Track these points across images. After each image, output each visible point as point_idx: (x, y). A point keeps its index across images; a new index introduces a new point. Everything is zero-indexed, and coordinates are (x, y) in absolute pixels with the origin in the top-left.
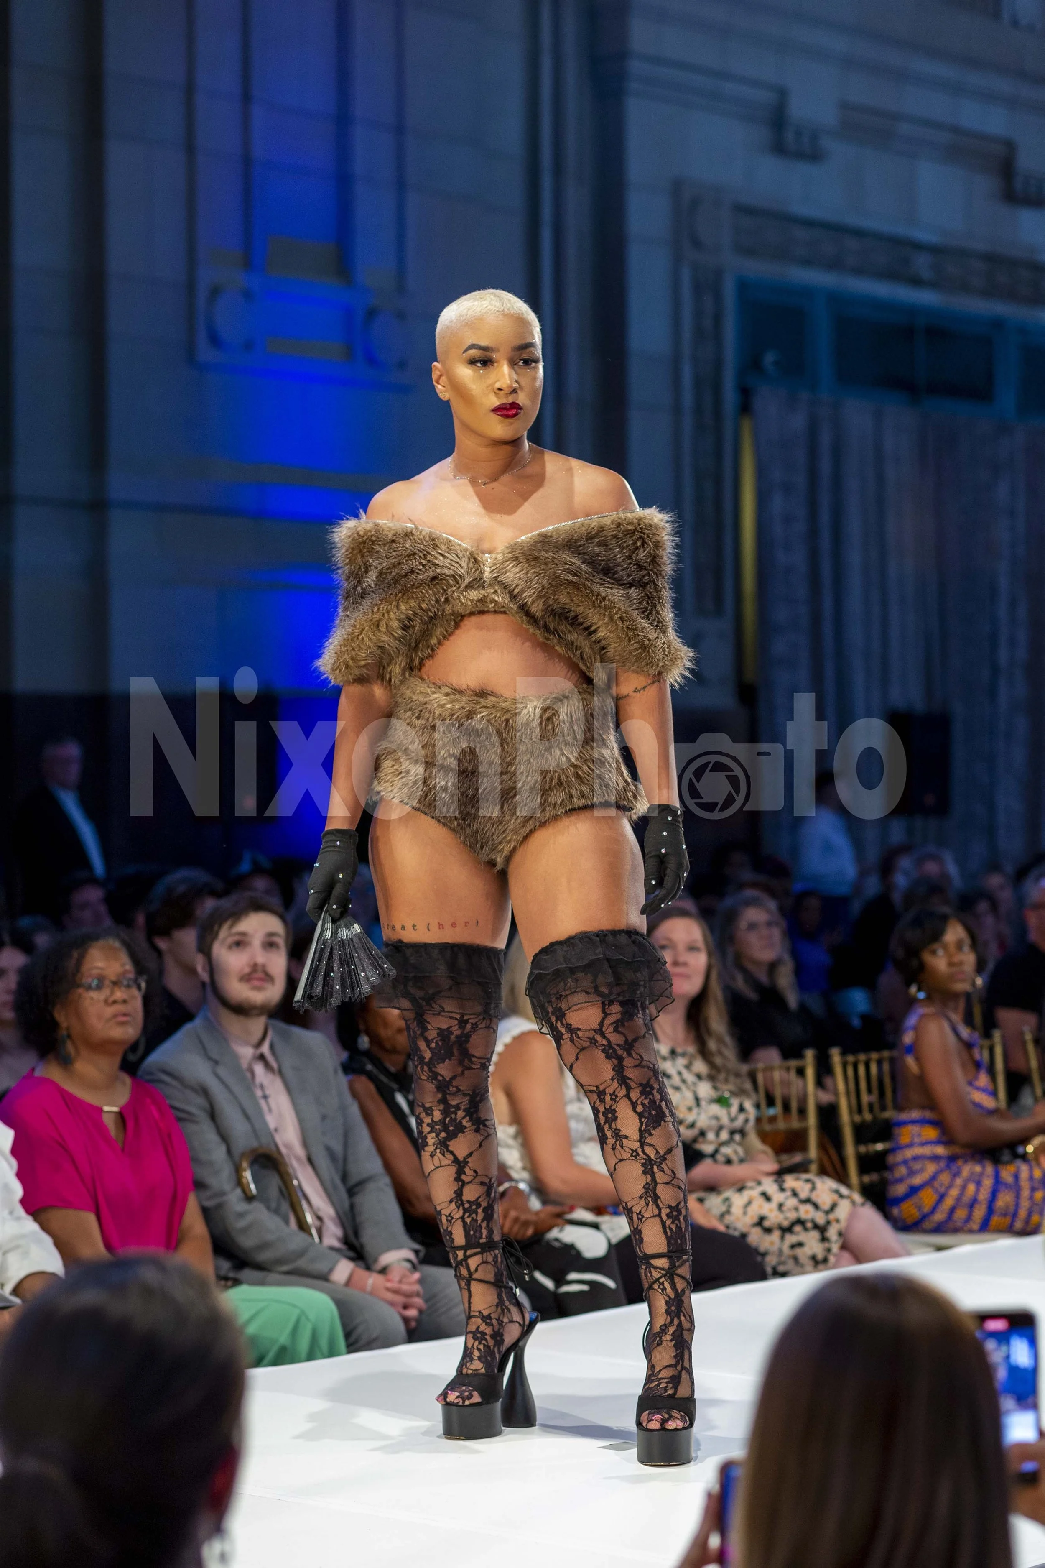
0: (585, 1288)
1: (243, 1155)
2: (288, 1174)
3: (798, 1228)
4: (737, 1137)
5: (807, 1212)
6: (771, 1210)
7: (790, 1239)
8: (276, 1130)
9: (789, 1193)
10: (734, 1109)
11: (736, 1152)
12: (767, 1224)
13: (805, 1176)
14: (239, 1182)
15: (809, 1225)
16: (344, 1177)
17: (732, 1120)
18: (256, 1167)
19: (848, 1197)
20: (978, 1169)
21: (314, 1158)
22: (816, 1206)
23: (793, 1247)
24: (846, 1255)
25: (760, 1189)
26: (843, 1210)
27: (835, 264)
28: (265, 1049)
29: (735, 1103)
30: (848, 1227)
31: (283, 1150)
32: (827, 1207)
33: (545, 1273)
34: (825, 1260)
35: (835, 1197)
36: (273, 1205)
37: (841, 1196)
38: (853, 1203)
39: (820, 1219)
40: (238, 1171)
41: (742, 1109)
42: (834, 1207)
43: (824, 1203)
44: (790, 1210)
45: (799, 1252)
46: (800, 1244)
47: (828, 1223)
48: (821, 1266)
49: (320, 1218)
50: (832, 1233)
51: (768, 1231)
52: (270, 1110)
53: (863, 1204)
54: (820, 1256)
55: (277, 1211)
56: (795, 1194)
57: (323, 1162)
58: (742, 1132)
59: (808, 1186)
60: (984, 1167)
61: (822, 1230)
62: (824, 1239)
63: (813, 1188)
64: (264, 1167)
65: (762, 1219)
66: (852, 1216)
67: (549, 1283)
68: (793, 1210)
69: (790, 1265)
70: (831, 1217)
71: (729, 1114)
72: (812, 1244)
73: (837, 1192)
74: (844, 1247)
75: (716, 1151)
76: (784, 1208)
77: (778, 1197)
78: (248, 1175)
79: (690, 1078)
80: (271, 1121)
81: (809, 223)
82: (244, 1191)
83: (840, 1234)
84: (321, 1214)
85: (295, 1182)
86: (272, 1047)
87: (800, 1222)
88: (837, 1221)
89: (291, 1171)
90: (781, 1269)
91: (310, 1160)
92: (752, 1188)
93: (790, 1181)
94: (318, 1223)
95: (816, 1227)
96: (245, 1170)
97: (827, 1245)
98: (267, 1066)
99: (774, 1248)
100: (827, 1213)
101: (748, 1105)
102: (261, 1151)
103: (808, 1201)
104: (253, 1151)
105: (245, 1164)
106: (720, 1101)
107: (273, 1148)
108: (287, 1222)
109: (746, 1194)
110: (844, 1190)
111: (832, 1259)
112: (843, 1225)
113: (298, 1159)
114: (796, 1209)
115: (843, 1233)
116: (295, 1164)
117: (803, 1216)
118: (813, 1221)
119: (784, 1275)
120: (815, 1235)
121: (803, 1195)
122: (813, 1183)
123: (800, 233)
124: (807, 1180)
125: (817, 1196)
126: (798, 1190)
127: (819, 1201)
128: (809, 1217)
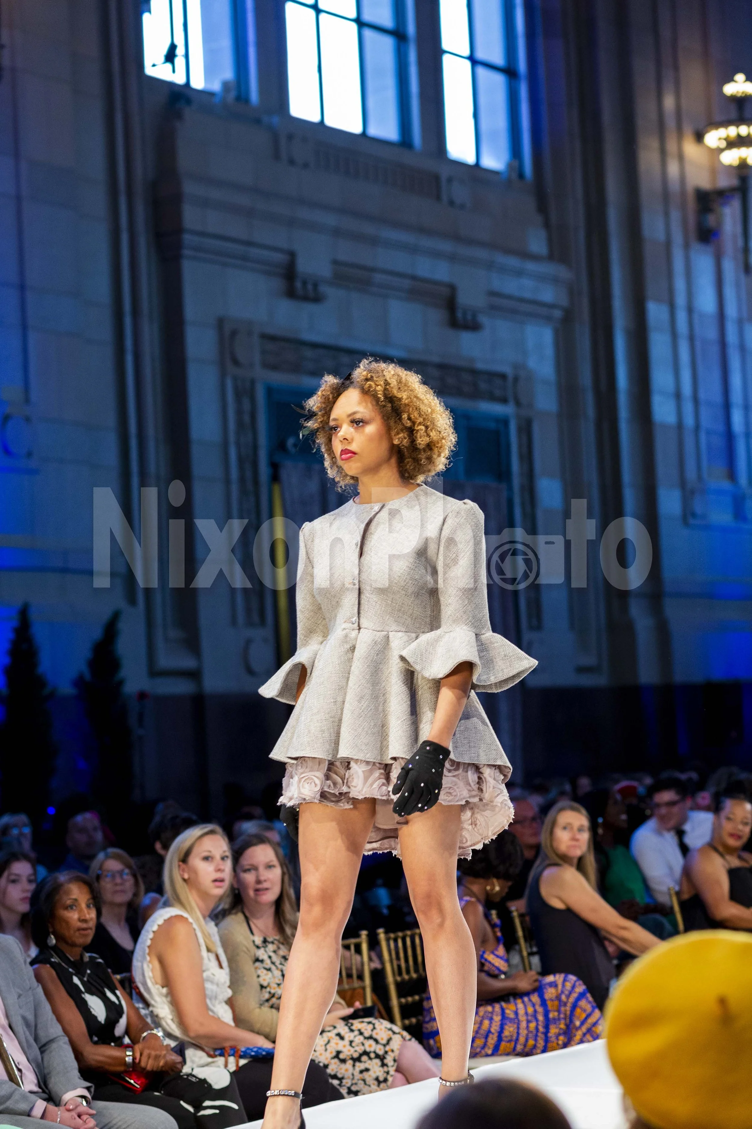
0: (217, 1111)
3: (364, 1058)
5: (370, 1046)
6: (344, 1046)
7: (360, 1066)
9: (356, 1033)
12: (342, 1056)
13: (367, 1020)
15: (372, 1055)
16: (36, 1039)
19: (399, 1033)
20: (489, 1008)
21: (14, 1027)
22: (376, 1041)
23: (361, 1072)
24: (399, 1076)
25: (335, 1031)
26: (396, 1043)
30: (400, 1054)
32: (384, 1042)
33: (186, 1102)
34: (386, 1080)
35: (390, 1033)
37: (394, 1033)
38: (404, 1038)
39: (380, 1051)
42: (389, 1041)
43: (382, 1039)
44: (358, 1045)
45: (366, 1075)
46: (367, 1070)
48: (382, 1085)
49: (21, 1070)
50: (389, 1060)
51: (343, 1061)
53: (409, 1039)
54: (381, 1079)
56: (361, 1033)
57: (20, 1027)
59: (370, 1027)
60: (493, 1007)
61: (382, 1058)
62: (383, 1065)
63: (374, 1028)
65: (338, 1053)
66: (402, 1047)
67: (191, 1109)
68: (360, 1045)
69: (361, 1085)
70: (388, 1048)
72: (376, 1069)
73: (390, 1029)
74: (397, 1070)
76: (353, 1044)
77: (349, 1036)
81: (314, 346)
83: (395, 1061)
84: (21, 1067)
87: (366, 1053)
88: (392, 1051)
90: (354, 1088)
91: (11, 1027)
93: (357, 1024)
95: (377, 1056)
97: (386, 1069)
99: (349, 1074)
100: (384, 1045)
103: (371, 1037)
110: (396, 1029)
111: (390, 1079)
112: (396, 1053)
113: (3, 1027)
114: (363, 1044)
115: (397, 1059)
117: (368, 1049)
118: (375, 1052)
119: (356, 1093)
120: (378, 1061)
121: (367, 1034)
122: (374, 1024)
123: (309, 353)
124: (369, 1023)
125: (377, 1034)
126: (363, 1030)
127: (378, 1037)
128: (372, 1049)
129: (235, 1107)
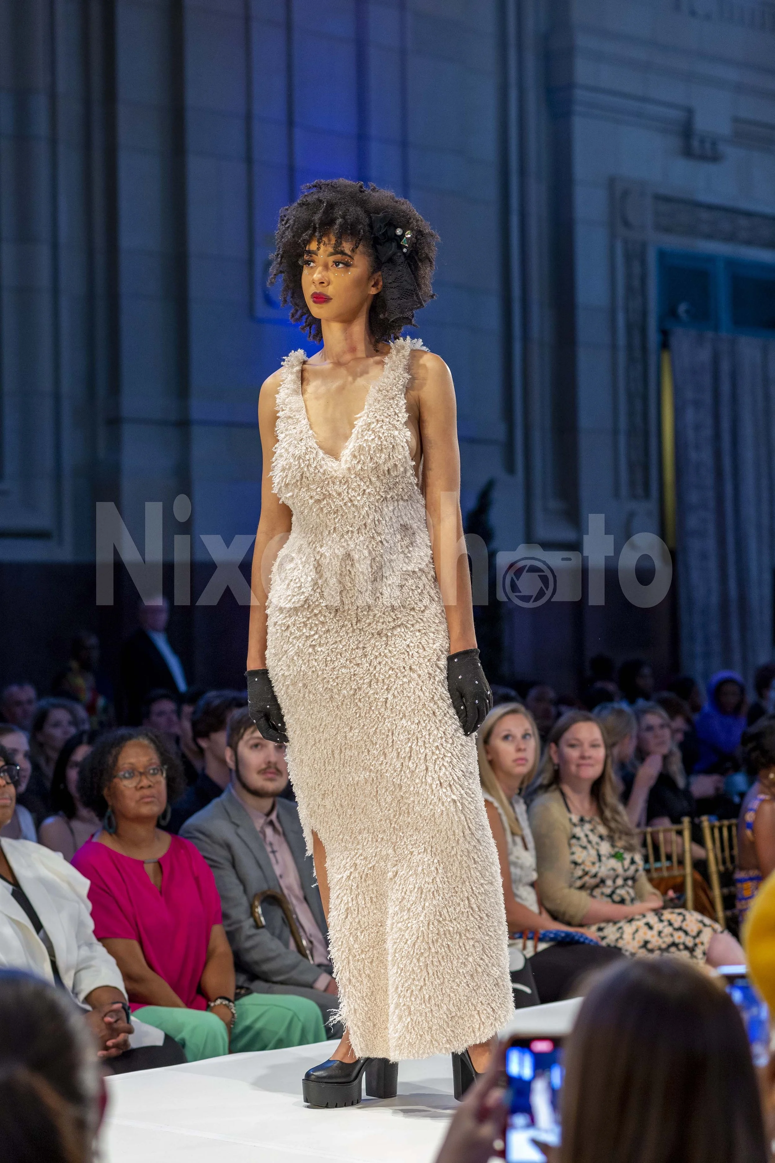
1: (255, 895)
2: (289, 910)
3: (673, 949)
4: (630, 882)
6: (653, 936)
8: (281, 876)
9: (666, 923)
10: (627, 862)
11: (628, 893)
13: (678, 911)
14: (252, 914)
15: (681, 947)
17: (625, 871)
18: (265, 904)
19: (710, 926)
21: (309, 898)
22: (686, 933)
25: (644, 921)
26: (706, 936)
27: (731, 238)
28: (273, 817)
29: (628, 857)
30: (710, 948)
31: (286, 892)
32: (694, 933)
35: (701, 925)
36: (277, 932)
37: (705, 925)
38: (714, 931)
39: (690, 942)
40: (252, 907)
41: (633, 862)
42: (699, 933)
43: (692, 931)
44: (667, 936)
47: (696, 945)
49: (311, 942)
50: (699, 952)
51: (651, 951)
52: (277, 862)
53: (722, 932)
55: (280, 938)
56: (670, 924)
57: (315, 900)
58: (633, 879)
59: (680, 918)
61: (691, 950)
63: (684, 920)
64: (271, 904)
65: (646, 943)
66: (712, 941)
68: (669, 936)
70: (697, 940)
71: (623, 866)
73: (701, 922)
75: (613, 892)
76: (663, 935)
77: (658, 926)
78: (259, 910)
79: (594, 839)
80: (278, 871)
81: (711, 207)
82: (255, 921)
83: (704, 954)
84: (312, 939)
85: (294, 916)
86: (278, 817)
87: (674, 944)
88: (702, 944)
89: (291, 907)
91: (306, 899)
92: (638, 920)
93: (667, 915)
94: (310, 945)
95: (686, 948)
96: (257, 907)
98: (275, 829)
100: (694, 938)
101: (638, 858)
102: (268, 893)
103: (680, 929)
104: (263, 893)
105: (257, 903)
106: (617, 856)
107: (278, 890)
108: (287, 945)
109: (635, 924)
110: (707, 921)
112: (706, 946)
113: (297, 897)
114: (672, 935)
115: (707, 951)
116: (294, 901)
117: (677, 941)
118: (684, 944)
120: (686, 952)
121: (677, 925)
122: (684, 916)
123: (705, 215)
124: (680, 914)
125: (687, 925)
126: (673, 921)
127: (688, 929)
128: (681, 941)
129: (528, 990)
